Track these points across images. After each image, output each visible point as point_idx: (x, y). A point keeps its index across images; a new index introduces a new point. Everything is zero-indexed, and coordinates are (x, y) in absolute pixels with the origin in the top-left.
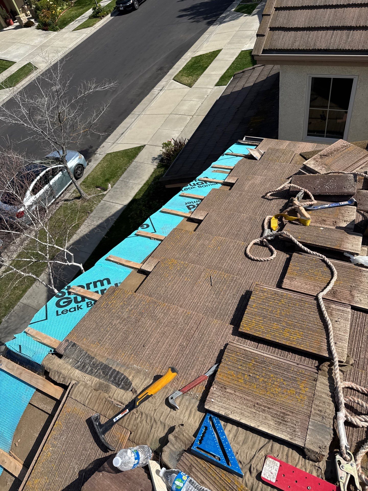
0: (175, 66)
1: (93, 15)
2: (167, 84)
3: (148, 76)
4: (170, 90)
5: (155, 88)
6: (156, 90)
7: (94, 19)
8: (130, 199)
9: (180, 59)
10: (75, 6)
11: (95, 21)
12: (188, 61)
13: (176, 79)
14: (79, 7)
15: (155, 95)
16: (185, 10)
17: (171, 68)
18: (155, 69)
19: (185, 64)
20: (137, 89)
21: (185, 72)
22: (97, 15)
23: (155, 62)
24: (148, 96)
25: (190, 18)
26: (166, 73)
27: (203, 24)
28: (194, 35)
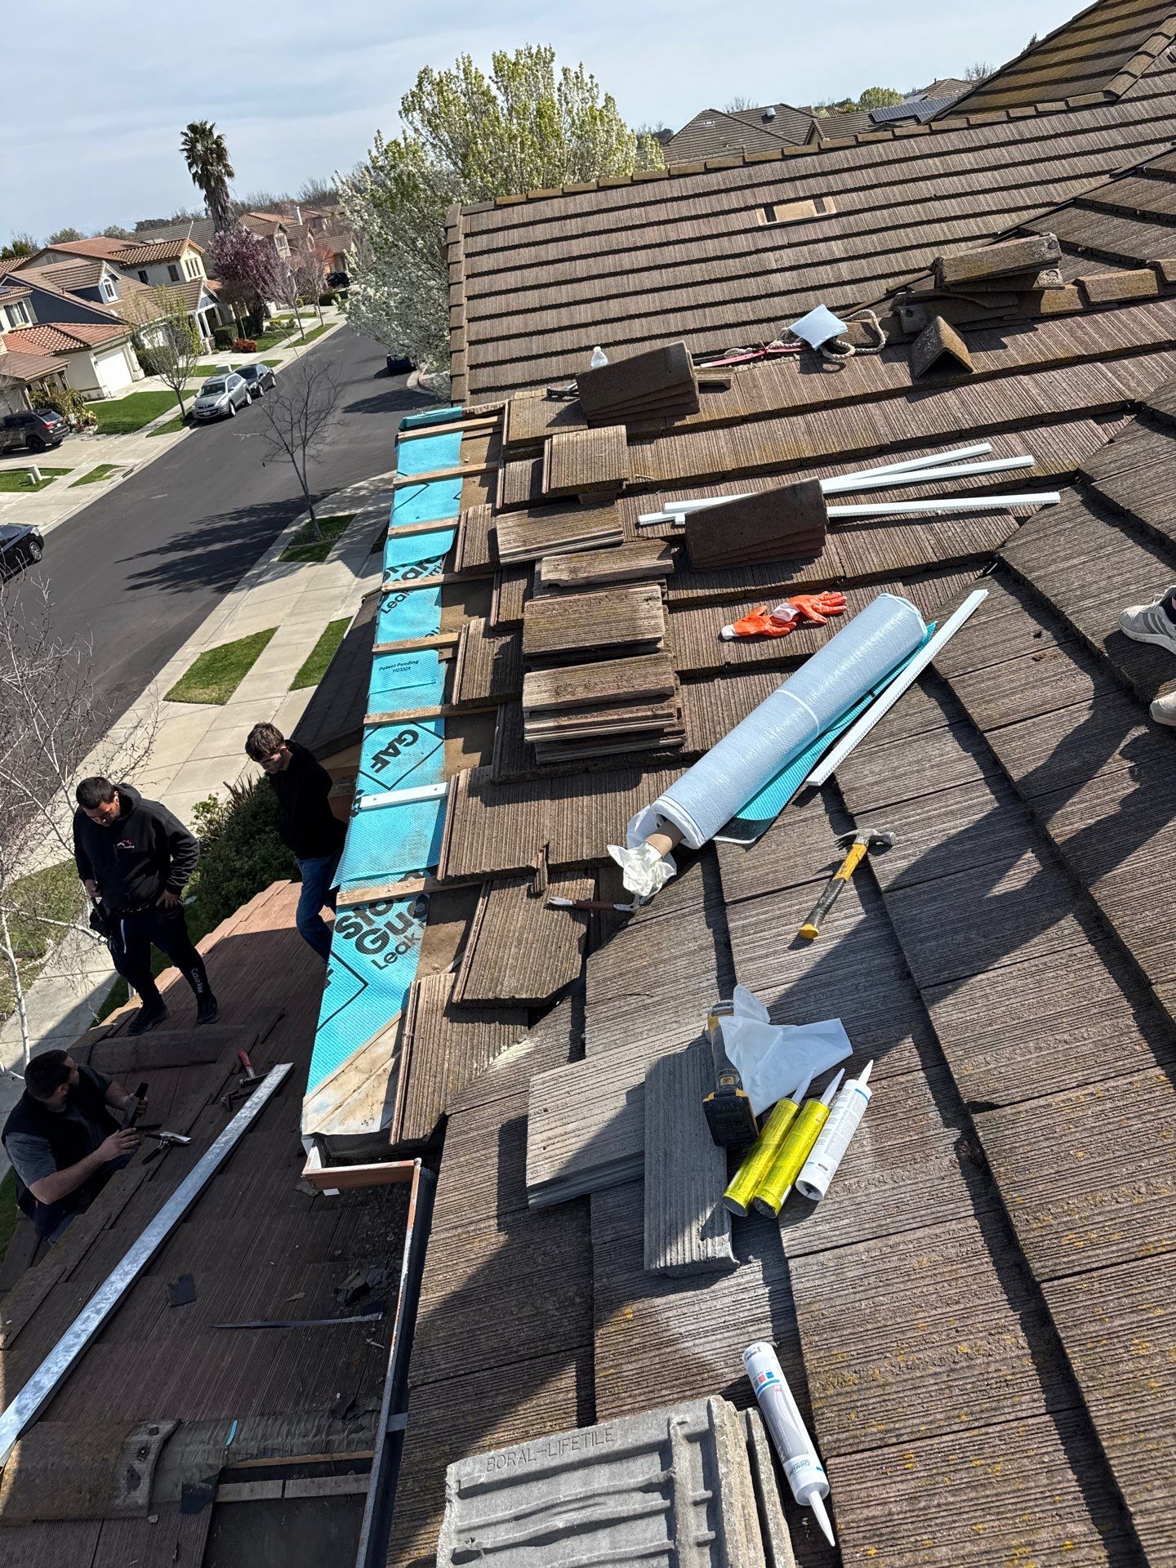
2: (149, 713)
5: (115, 727)
6: (120, 729)
12: (194, 660)
13: (171, 697)
15: (121, 740)
16: (144, 574)
18: (100, 690)
19: (188, 667)
21: (193, 681)
23: (98, 678)
25: (164, 585)
26: (138, 693)
27: (207, 592)
28: (188, 614)
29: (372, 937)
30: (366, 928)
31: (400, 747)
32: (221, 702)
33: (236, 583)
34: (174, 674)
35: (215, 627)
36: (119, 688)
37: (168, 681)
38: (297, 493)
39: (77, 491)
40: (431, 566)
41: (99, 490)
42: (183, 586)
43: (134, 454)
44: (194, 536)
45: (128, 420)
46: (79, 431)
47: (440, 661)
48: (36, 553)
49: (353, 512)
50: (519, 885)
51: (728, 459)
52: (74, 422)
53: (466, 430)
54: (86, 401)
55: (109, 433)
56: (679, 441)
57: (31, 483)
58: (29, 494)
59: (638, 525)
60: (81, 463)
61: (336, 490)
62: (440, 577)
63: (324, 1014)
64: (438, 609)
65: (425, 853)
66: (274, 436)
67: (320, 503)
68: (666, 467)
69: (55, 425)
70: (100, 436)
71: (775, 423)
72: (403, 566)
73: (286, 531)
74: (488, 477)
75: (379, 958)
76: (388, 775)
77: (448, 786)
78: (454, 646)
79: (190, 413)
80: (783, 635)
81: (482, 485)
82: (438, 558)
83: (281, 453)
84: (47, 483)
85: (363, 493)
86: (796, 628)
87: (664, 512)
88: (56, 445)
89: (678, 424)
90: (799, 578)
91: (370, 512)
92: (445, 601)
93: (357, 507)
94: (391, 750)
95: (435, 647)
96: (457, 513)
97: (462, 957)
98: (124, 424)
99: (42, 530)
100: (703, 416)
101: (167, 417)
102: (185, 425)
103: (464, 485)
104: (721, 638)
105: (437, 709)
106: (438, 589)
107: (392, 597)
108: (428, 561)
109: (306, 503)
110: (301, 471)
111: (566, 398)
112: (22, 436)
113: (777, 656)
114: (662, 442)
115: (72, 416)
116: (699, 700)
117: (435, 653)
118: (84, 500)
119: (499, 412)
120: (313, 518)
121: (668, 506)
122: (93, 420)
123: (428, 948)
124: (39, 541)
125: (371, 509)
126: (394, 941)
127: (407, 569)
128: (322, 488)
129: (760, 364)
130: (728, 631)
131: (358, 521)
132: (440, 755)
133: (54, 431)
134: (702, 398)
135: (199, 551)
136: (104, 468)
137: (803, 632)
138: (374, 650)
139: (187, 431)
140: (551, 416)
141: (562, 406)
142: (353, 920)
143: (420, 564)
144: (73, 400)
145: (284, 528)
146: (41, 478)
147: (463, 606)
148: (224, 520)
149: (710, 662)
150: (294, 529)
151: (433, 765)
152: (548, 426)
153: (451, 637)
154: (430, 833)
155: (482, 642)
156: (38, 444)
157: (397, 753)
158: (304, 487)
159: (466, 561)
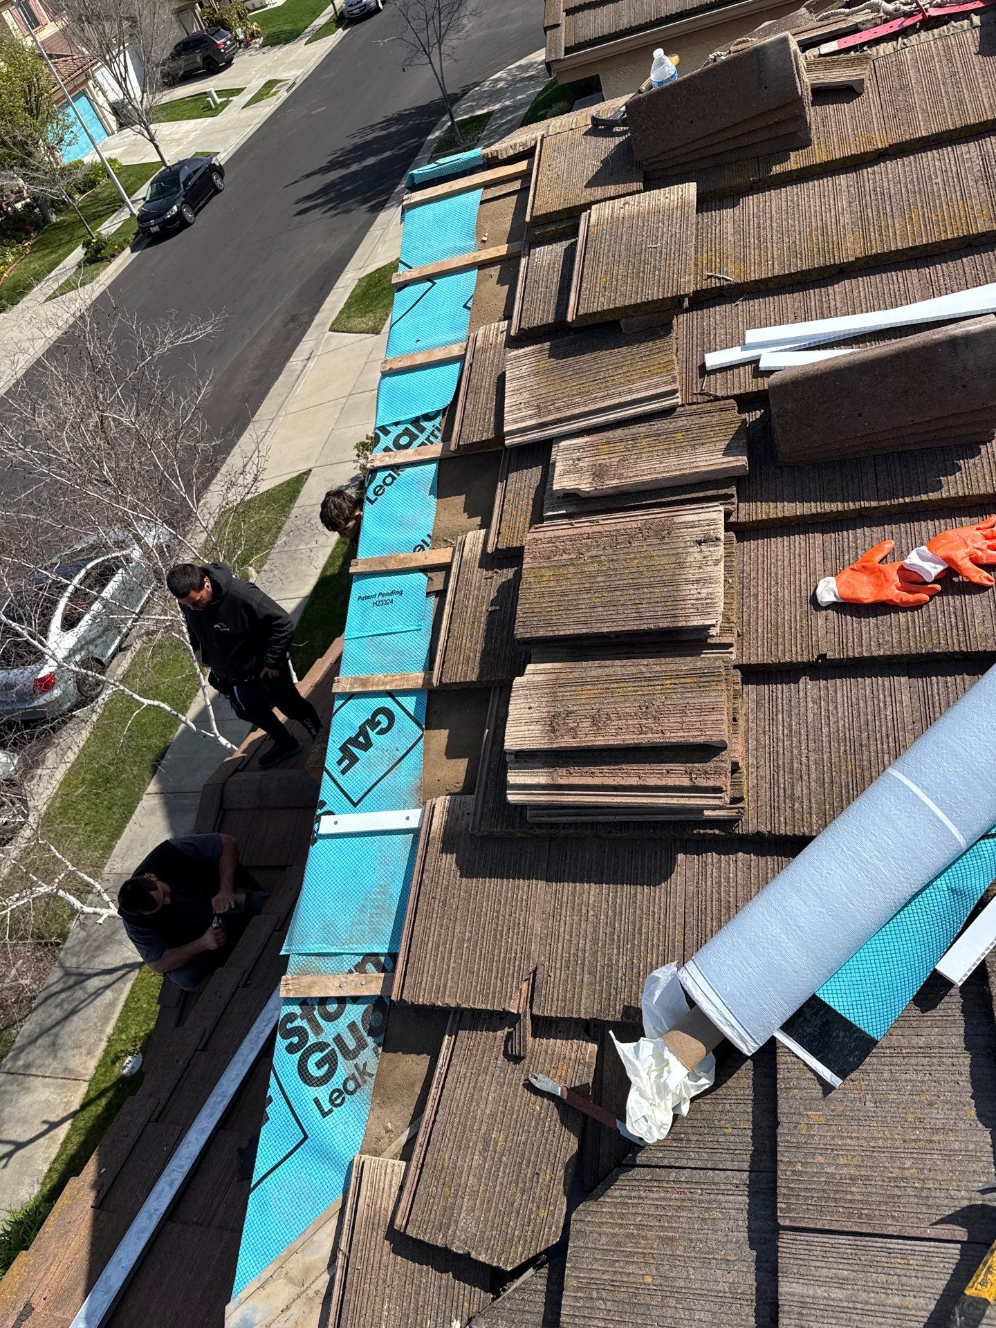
0: (327, 305)
1: (88, 259)
2: (317, 345)
3: (265, 340)
4: (330, 354)
5: (292, 359)
6: (296, 361)
7: (93, 266)
8: (313, 581)
9: (332, 288)
10: (35, 252)
11: (97, 269)
12: (353, 287)
13: (335, 327)
14: (45, 252)
15: (298, 372)
16: (308, 198)
17: (316, 311)
18: (277, 323)
19: (349, 295)
20: (249, 372)
21: (353, 309)
22: (97, 256)
23: (275, 310)
24: (281, 378)
25: (326, 209)
26: (309, 324)
27: (361, 212)
28: (347, 238)
29: (317, 1056)
30: (312, 1040)
31: (372, 734)
32: (376, 331)
33: (386, 200)
34: (337, 302)
35: (370, 250)
36: (293, 319)
37: (332, 310)
38: (437, 95)
39: (250, 111)
40: (428, 425)
41: (268, 109)
42: (342, 207)
43: (296, 64)
44: (350, 151)
45: (287, 27)
46: (247, 46)
47: (428, 594)
48: (218, 182)
49: (492, 108)
50: (495, 1030)
51: (850, 238)
52: (242, 37)
53: (487, 185)
54: (250, 11)
55: (273, 45)
56: (776, 199)
57: (211, 108)
58: (210, 119)
59: (703, 371)
60: (250, 81)
61: (477, 84)
62: (436, 449)
63: (261, 1167)
64: (433, 500)
65: (388, 925)
66: (410, 37)
67: (461, 102)
68: (753, 253)
69: (225, 43)
70: (265, 49)
71: (930, 158)
72: (396, 424)
73: (430, 137)
74: (508, 267)
75: (323, 1093)
76: (356, 780)
77: (424, 812)
78: (446, 568)
79: (342, 13)
80: (917, 606)
81: (501, 281)
82: (437, 414)
83: (419, 54)
84: (224, 105)
85: (501, 85)
86: (940, 594)
87: (745, 347)
88: (229, 63)
89: (777, 169)
90: (953, 486)
91: (507, 107)
92: (441, 489)
93: (495, 103)
94: (361, 739)
95: (424, 570)
96: (463, 334)
97: (420, 1123)
98: (285, 32)
99: (221, 159)
100: (817, 154)
101: (321, 20)
102: (338, 27)
103: (479, 282)
104: (814, 600)
105: (416, 678)
106: (434, 466)
107: (380, 476)
108: (427, 417)
109: (448, 103)
110: (438, 71)
111: (617, 129)
112: (199, 59)
113: (905, 651)
114: (751, 202)
115: (239, 30)
116: (773, 720)
117: (421, 578)
118: (256, 121)
119: (528, 154)
120: (453, 121)
121: (752, 336)
122: (258, 32)
123: (382, 1095)
124: (220, 170)
125: (508, 103)
126: (344, 1069)
127: (401, 428)
128: (463, 84)
129: (913, 38)
130: (828, 591)
131: (496, 119)
132: (415, 757)
133: (225, 49)
134: (813, 114)
135: (354, 167)
136: (271, 84)
137: (954, 601)
138: (352, 570)
139: (341, 33)
140: (593, 165)
141: (611, 143)
142: (298, 1022)
143: (416, 421)
144: (238, 14)
145: (428, 135)
146: (219, 101)
147: (463, 497)
148: (374, 131)
149: (794, 653)
150: (437, 134)
151: (408, 774)
152: (590, 184)
153: (441, 556)
154: (396, 890)
155: (478, 574)
156: (215, 64)
157: (367, 745)
158: (443, 89)
159: (466, 431)
